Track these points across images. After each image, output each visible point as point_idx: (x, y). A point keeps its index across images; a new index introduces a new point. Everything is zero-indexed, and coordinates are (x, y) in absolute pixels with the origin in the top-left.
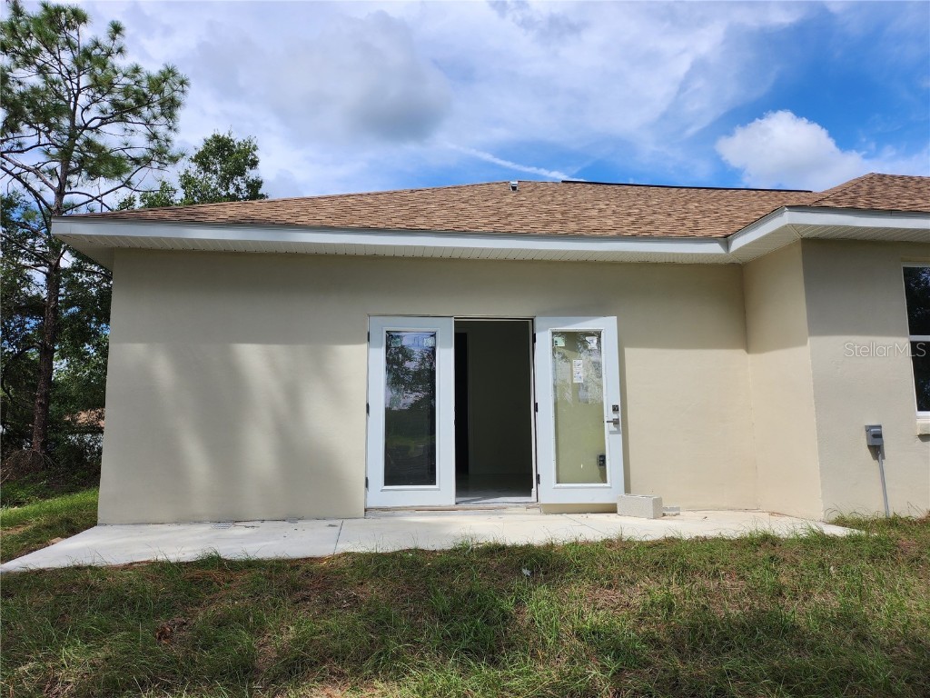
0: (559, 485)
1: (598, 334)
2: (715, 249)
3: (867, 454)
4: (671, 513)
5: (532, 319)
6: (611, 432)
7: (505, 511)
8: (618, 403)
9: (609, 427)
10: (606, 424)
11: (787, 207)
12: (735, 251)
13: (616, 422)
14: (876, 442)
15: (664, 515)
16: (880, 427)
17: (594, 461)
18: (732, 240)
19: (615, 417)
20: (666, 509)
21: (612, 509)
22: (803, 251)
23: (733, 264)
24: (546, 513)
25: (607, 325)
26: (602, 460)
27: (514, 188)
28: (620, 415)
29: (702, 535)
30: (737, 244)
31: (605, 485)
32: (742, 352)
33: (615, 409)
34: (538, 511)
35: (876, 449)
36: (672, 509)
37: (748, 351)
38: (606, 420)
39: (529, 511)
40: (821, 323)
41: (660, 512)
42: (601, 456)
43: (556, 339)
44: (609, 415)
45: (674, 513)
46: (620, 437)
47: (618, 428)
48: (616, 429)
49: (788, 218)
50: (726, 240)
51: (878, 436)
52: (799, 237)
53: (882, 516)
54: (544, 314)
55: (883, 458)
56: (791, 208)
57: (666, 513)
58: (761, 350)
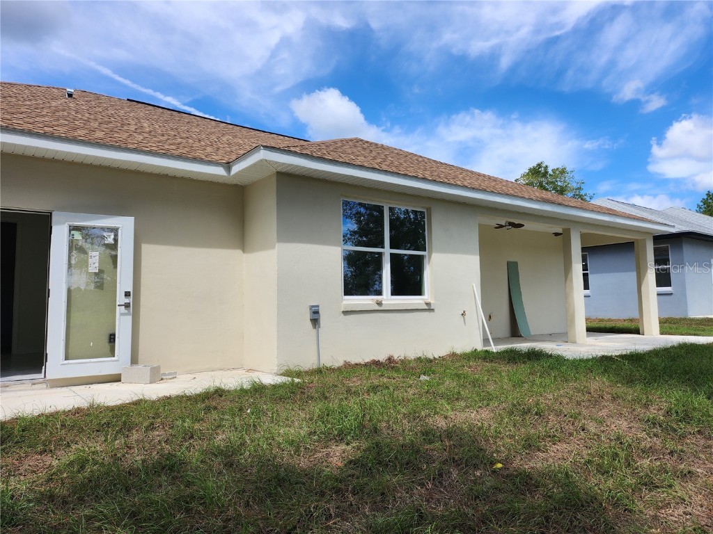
0: (67, 362)
1: (115, 230)
2: (219, 171)
3: (309, 324)
4: (167, 377)
5: (51, 213)
6: (122, 314)
7: (7, 389)
8: (130, 289)
9: (120, 310)
10: (118, 308)
11: (263, 146)
12: (234, 175)
13: (127, 306)
14: (315, 317)
15: (162, 379)
16: (318, 306)
17: (106, 339)
18: (232, 166)
19: (127, 301)
20: (165, 374)
21: (116, 379)
22: (277, 180)
23: (236, 185)
24: (52, 387)
25: (125, 225)
26: (112, 338)
27: (70, 95)
28: (131, 300)
29: (168, 395)
30: (236, 169)
31: (113, 359)
32: (240, 252)
33: (127, 294)
34: (44, 386)
35: (315, 321)
36: (170, 374)
37: (244, 251)
38: (118, 303)
39: (34, 387)
40: (287, 233)
41: (156, 376)
42: (111, 335)
43: (73, 232)
44: (120, 299)
45: (170, 377)
46: (130, 318)
47: (129, 311)
48: (126, 311)
49: (263, 154)
50: (228, 166)
51: (316, 312)
52: (275, 171)
53: (315, 367)
54: (63, 209)
55: (319, 327)
56: (266, 147)
57: (164, 377)
58: (252, 251)
